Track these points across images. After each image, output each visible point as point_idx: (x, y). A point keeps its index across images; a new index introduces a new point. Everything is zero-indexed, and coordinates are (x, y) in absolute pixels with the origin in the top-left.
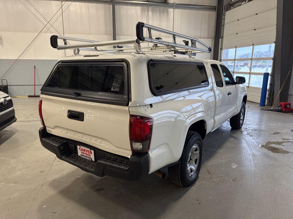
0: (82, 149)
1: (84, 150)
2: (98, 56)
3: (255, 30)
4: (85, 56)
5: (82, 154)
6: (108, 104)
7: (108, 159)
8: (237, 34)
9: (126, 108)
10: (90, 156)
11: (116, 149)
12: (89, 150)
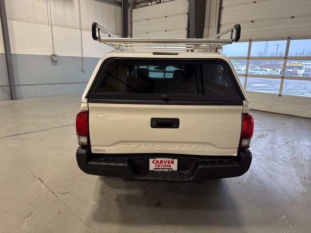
0: (157, 161)
1: (161, 162)
2: (177, 54)
3: (166, 31)
4: (154, 54)
5: (157, 167)
6: (213, 106)
7: (205, 163)
8: (147, 33)
9: (239, 108)
10: (170, 166)
11: (219, 150)
12: (170, 160)
